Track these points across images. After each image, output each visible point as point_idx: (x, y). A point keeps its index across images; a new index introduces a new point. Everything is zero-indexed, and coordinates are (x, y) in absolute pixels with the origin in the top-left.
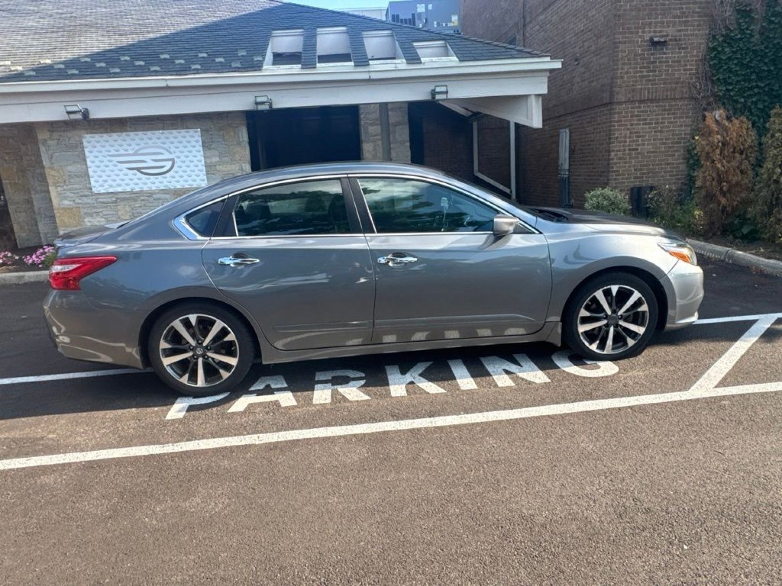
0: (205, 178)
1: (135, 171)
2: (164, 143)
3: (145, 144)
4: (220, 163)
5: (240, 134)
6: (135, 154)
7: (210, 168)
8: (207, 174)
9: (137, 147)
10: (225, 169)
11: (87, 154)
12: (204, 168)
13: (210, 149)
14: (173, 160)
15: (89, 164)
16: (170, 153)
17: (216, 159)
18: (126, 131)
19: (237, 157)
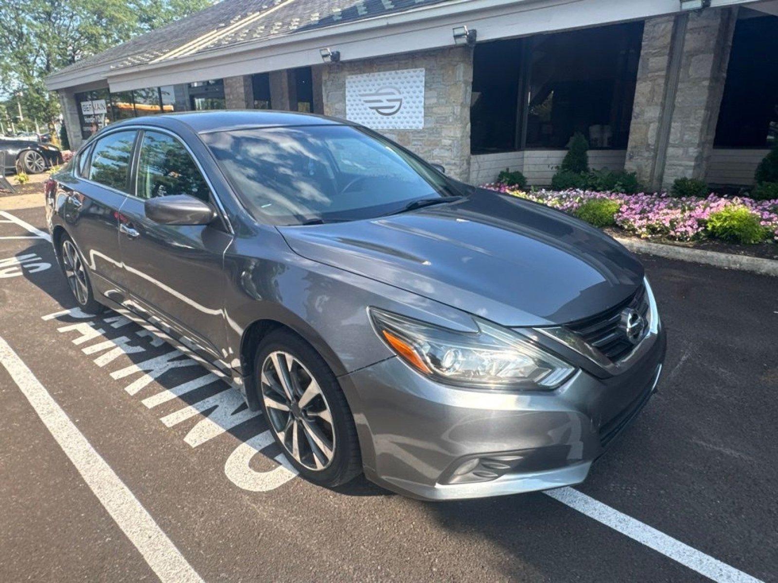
0: (423, 120)
1: (374, 111)
2: (396, 83)
3: (384, 84)
4: (438, 105)
5: (458, 72)
6: (376, 94)
7: (428, 110)
8: (425, 116)
9: (377, 87)
10: (439, 112)
11: (347, 93)
12: (423, 110)
13: (431, 90)
14: (400, 100)
15: (347, 102)
16: (400, 93)
17: (434, 100)
18: (373, 72)
19: (452, 98)
